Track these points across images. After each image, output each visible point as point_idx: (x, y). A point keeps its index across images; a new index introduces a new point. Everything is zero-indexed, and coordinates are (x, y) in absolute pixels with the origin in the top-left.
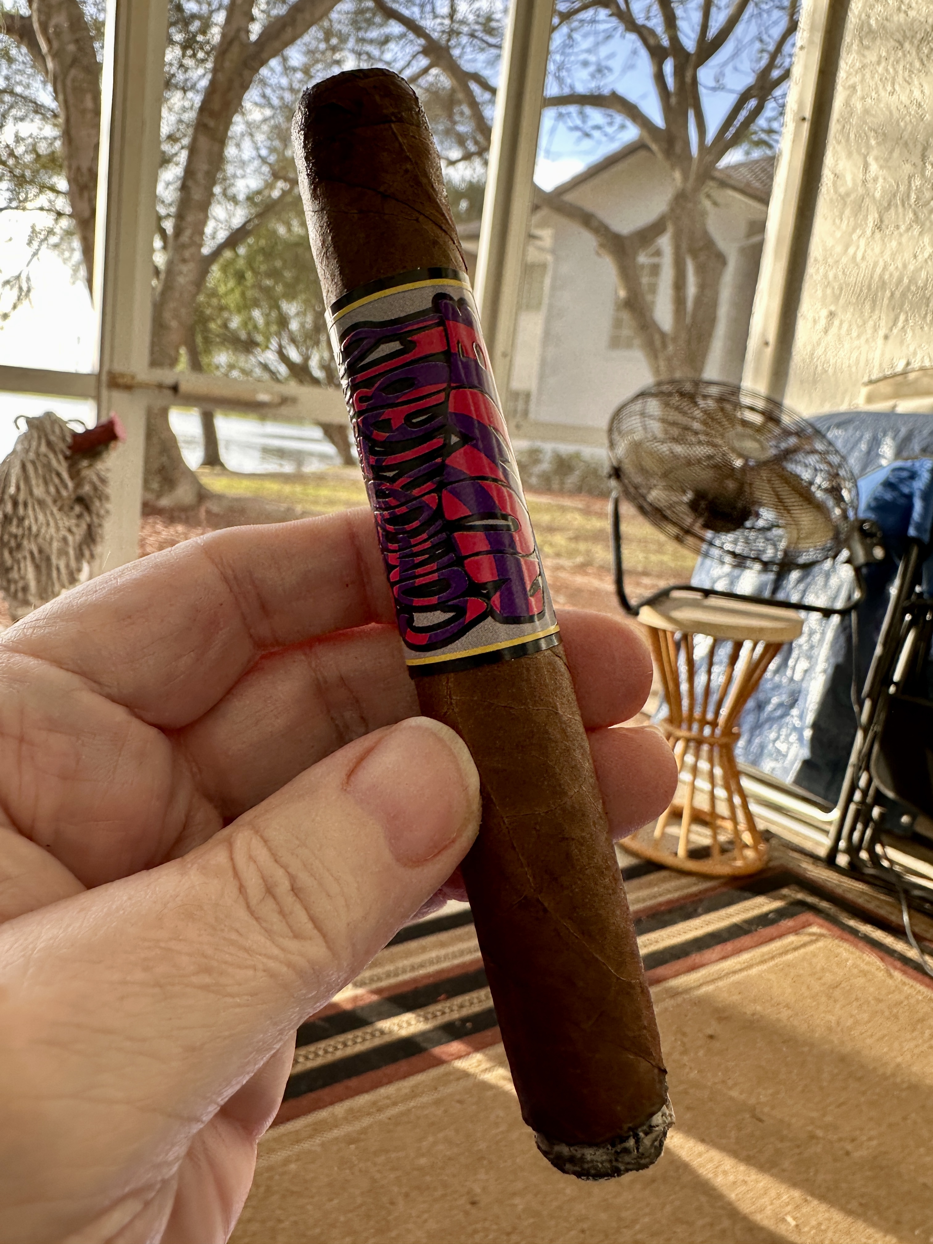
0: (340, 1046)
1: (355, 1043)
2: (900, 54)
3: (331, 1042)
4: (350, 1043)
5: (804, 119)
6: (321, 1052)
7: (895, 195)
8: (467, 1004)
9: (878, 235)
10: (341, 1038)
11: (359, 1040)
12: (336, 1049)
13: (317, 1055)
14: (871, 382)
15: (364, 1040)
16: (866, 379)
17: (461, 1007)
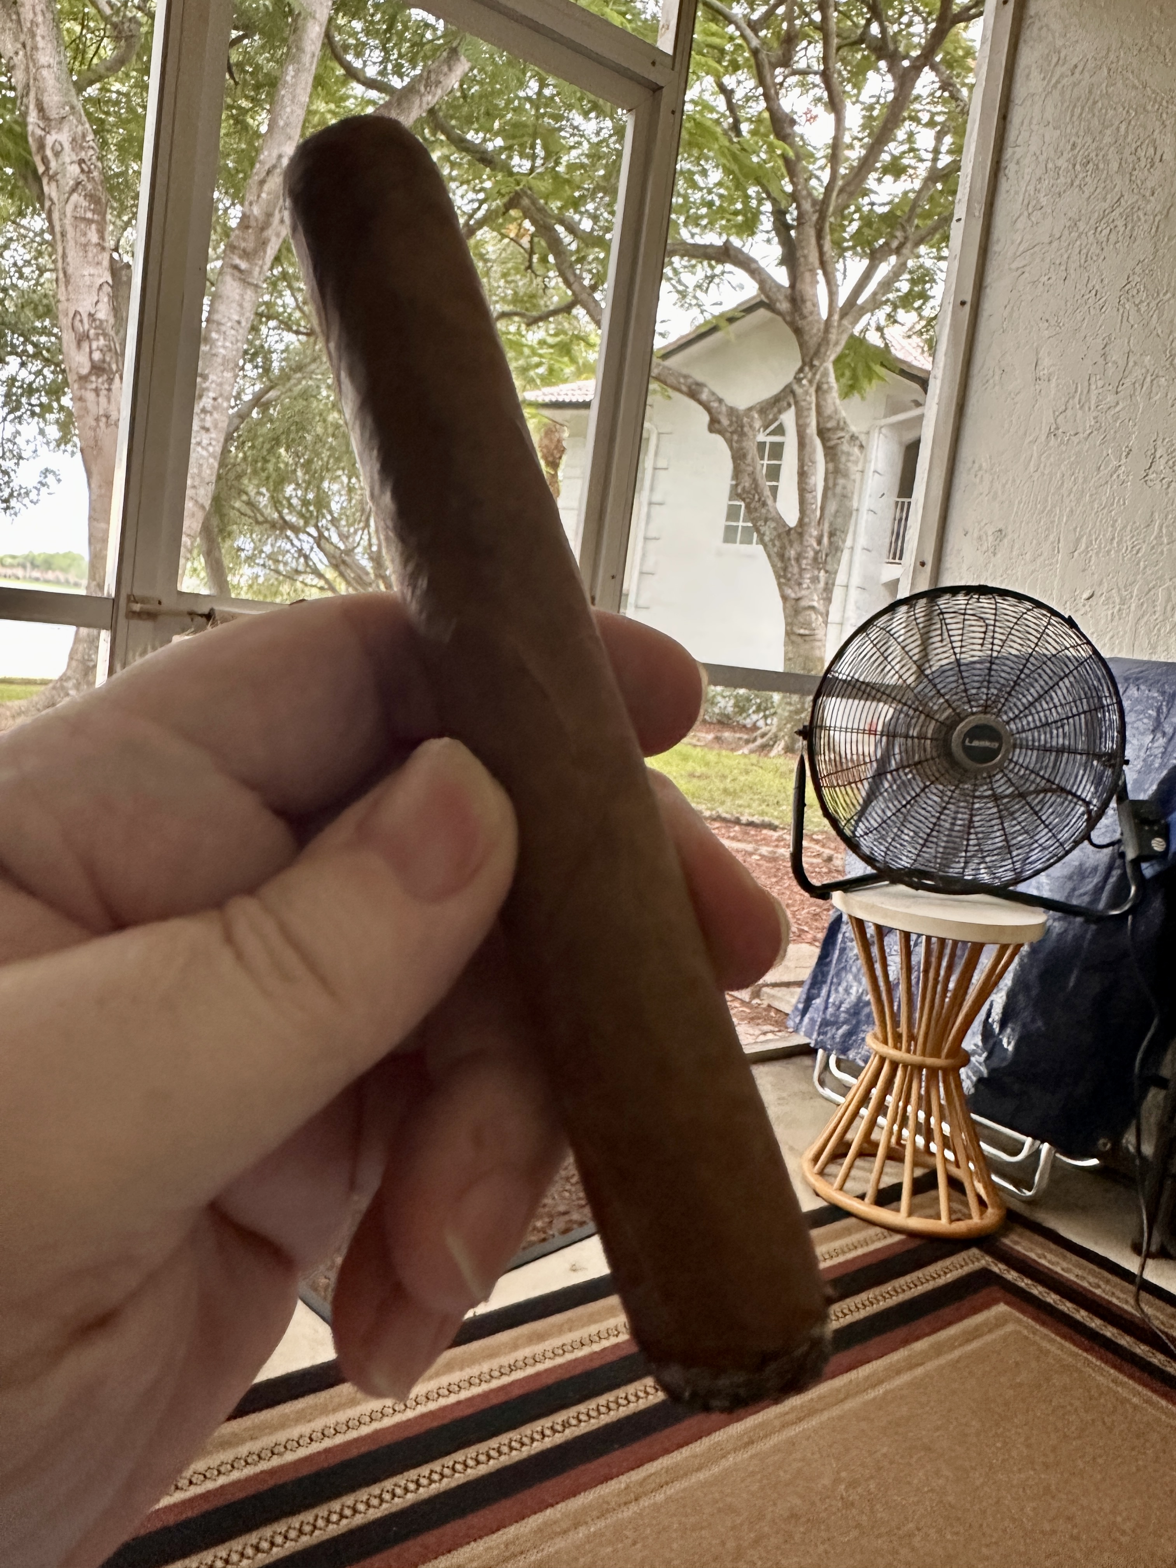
0: (412, 1486)
1: (432, 1481)
2: (1074, 235)
3: (401, 1479)
4: (424, 1481)
5: (963, 303)
6: (387, 1496)
7: (1073, 397)
8: (574, 1422)
9: (1053, 442)
10: (413, 1474)
11: (436, 1477)
12: (406, 1490)
13: (382, 1501)
15: (442, 1476)
17: (566, 1425)
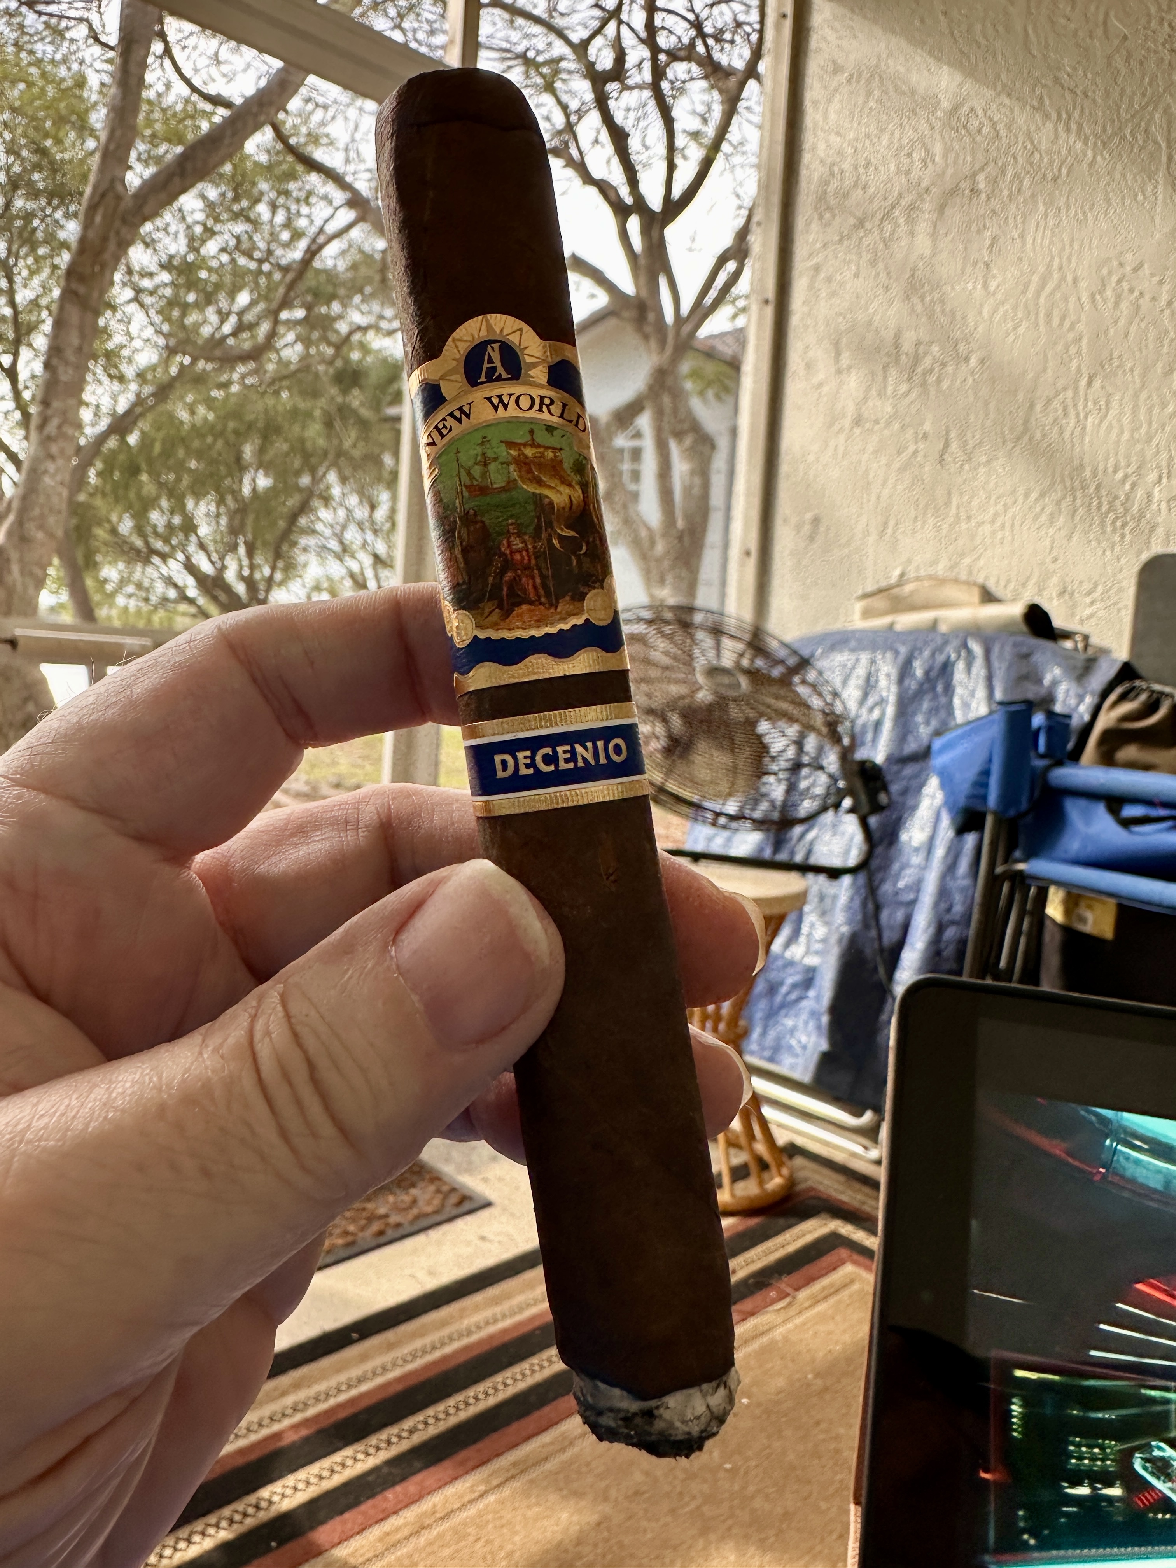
2: (862, 232)
5: (768, 302)
14: (865, 596)
16: (860, 592)
